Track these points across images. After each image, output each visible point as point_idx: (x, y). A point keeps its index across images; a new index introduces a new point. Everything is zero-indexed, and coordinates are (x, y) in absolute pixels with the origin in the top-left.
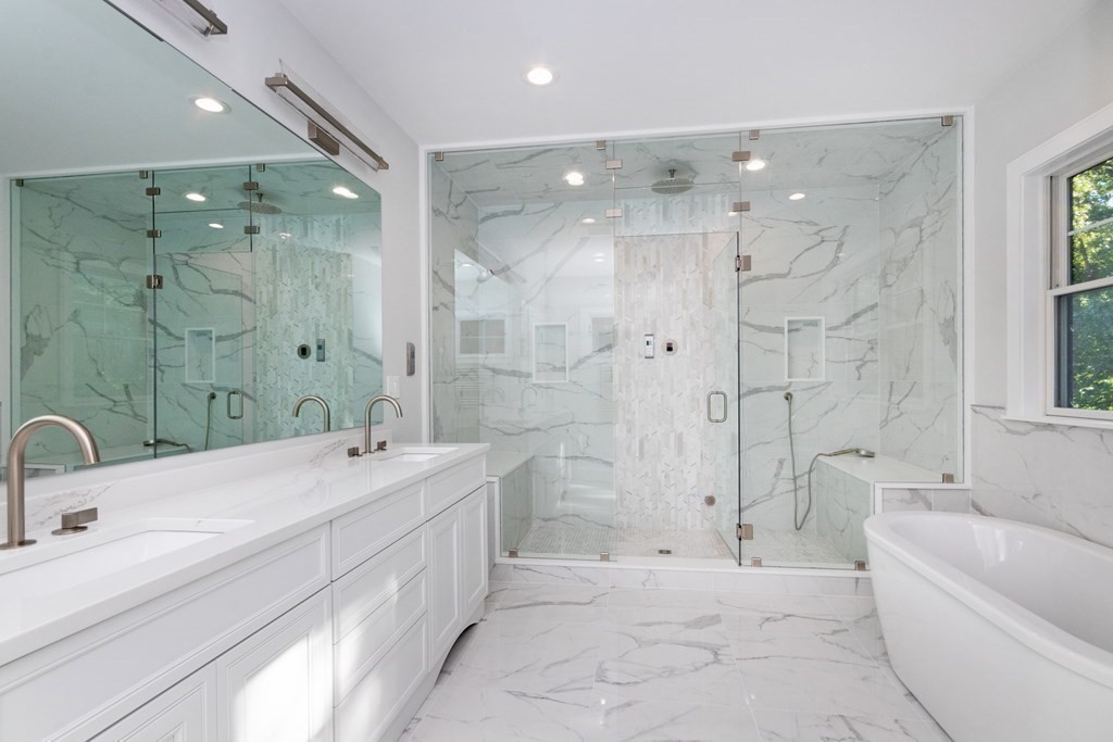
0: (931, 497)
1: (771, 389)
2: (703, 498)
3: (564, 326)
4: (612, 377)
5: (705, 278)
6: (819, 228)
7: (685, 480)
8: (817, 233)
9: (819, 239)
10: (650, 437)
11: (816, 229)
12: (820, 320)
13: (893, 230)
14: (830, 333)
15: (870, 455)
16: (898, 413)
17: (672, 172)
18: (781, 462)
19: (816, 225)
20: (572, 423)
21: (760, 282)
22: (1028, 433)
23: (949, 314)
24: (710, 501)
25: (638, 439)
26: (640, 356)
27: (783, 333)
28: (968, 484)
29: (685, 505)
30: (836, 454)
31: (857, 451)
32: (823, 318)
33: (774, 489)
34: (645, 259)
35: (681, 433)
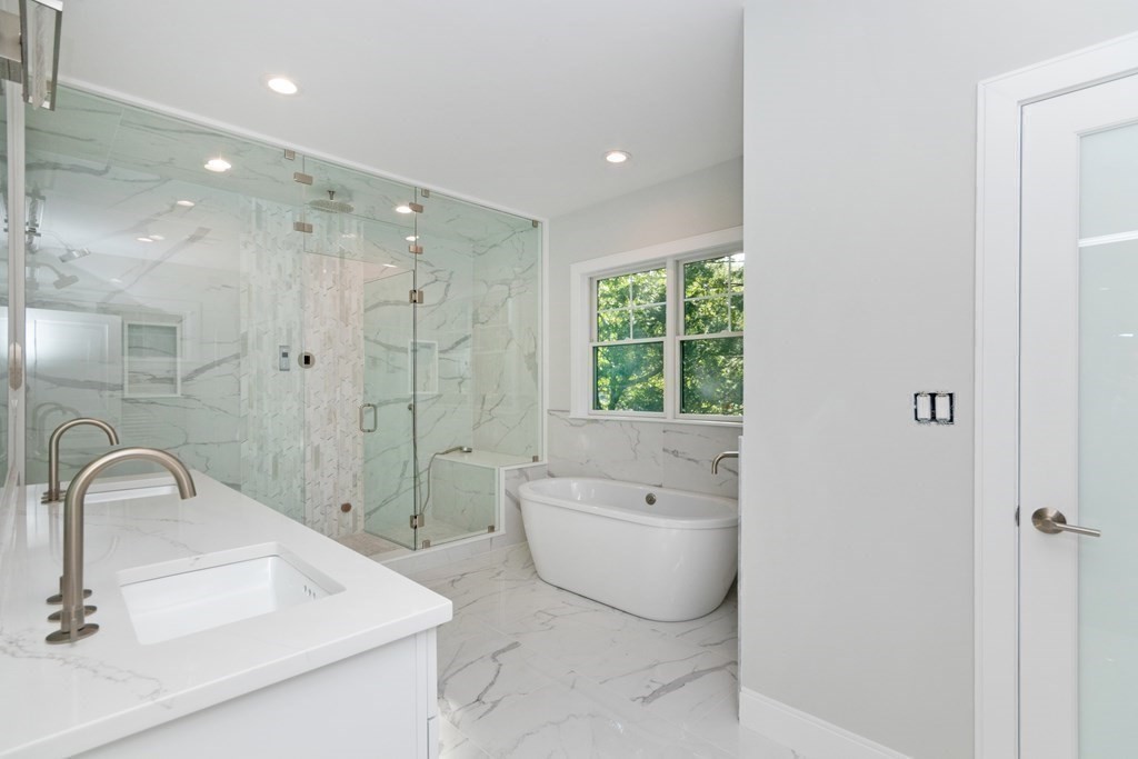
0: (529, 473)
1: (398, 401)
2: (340, 506)
3: (174, 329)
4: (239, 390)
5: (342, 297)
6: (434, 269)
7: (322, 493)
8: (432, 273)
9: (433, 278)
10: (285, 453)
11: (431, 269)
12: (434, 344)
13: (486, 282)
14: (442, 356)
15: (469, 451)
16: (489, 417)
17: (332, 193)
18: (405, 464)
19: (432, 266)
20: (186, 443)
21: (390, 307)
22: (584, 425)
23: (532, 350)
24: (346, 508)
25: (271, 456)
26: (274, 368)
27: (407, 352)
28: (546, 461)
29: (322, 517)
30: (447, 452)
31: (461, 449)
32: (437, 343)
33: (399, 488)
34: (279, 266)
35: (318, 446)
